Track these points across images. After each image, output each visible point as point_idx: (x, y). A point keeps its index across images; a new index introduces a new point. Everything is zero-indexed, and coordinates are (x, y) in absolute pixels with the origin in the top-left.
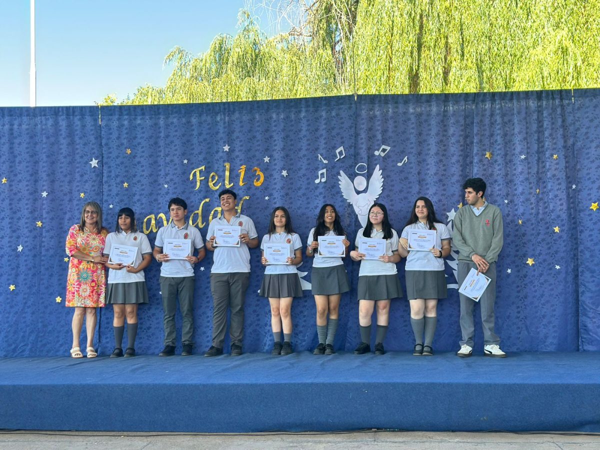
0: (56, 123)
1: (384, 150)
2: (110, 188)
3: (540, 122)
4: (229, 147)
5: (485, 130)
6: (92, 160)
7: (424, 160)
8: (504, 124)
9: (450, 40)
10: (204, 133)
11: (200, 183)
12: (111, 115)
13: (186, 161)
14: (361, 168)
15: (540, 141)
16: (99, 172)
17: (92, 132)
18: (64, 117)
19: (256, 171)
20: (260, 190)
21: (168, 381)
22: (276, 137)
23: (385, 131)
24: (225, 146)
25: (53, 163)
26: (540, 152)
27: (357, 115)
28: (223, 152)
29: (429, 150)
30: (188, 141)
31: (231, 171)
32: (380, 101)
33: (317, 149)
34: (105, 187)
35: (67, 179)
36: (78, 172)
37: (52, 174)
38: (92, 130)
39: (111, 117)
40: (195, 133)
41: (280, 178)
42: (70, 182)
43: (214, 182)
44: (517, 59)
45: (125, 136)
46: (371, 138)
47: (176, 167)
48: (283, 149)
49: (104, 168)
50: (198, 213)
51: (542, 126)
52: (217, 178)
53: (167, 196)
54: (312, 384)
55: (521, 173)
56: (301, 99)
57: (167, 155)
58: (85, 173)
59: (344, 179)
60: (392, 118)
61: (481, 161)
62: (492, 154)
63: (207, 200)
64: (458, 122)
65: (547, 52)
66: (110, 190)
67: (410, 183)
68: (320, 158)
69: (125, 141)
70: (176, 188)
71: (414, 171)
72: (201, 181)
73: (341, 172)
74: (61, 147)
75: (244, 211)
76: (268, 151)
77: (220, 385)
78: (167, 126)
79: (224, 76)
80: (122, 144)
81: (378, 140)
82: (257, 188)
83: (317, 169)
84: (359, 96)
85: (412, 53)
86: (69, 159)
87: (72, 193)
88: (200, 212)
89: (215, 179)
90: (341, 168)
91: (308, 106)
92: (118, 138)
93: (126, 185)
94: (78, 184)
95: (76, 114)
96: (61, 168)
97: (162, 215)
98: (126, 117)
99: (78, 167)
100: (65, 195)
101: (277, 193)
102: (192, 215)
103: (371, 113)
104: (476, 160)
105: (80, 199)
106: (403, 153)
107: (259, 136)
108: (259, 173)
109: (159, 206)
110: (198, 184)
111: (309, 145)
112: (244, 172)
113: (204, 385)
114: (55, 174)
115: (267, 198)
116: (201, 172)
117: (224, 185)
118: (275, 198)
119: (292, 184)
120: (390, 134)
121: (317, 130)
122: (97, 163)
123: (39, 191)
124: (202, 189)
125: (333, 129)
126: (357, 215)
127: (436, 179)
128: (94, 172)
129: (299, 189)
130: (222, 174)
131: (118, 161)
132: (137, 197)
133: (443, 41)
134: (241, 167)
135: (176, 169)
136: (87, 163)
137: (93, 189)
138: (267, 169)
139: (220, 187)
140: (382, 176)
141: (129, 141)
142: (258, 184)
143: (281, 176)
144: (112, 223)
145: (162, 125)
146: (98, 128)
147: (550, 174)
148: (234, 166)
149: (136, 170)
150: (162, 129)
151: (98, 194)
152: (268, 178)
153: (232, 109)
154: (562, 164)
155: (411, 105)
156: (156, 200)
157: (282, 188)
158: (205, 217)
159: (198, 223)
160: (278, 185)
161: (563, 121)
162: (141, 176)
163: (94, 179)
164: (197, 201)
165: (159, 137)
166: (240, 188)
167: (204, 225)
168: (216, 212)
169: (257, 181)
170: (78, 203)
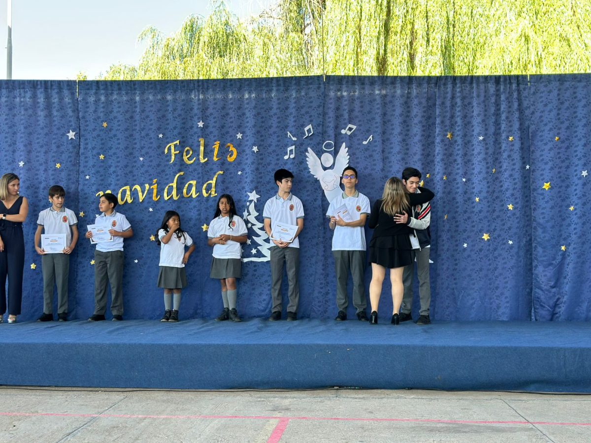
0: (34, 96)
1: (350, 129)
2: (87, 159)
3: (497, 105)
4: (203, 123)
5: (446, 112)
6: (69, 132)
7: (388, 139)
8: (464, 106)
10: (179, 109)
11: (175, 157)
12: (88, 89)
13: (161, 136)
14: (328, 146)
15: (497, 124)
16: (76, 145)
17: (70, 105)
18: (42, 90)
19: (229, 146)
20: (233, 165)
21: (144, 342)
22: (248, 114)
23: (351, 111)
24: (199, 122)
25: (30, 134)
26: (497, 134)
27: (325, 95)
28: (198, 127)
29: (393, 129)
30: (164, 116)
31: (205, 146)
32: (347, 82)
33: (287, 127)
34: (82, 158)
35: (43, 150)
36: (55, 143)
37: (29, 145)
38: (69, 103)
39: (88, 91)
40: (170, 109)
41: (251, 153)
42: (46, 152)
43: (188, 156)
44: (479, 47)
45: (102, 110)
46: (338, 117)
47: (151, 141)
48: (254, 126)
49: (81, 140)
50: (172, 186)
51: (499, 109)
52: (191, 153)
53: (142, 169)
54: (279, 345)
55: (479, 153)
56: (273, 78)
57: (143, 129)
58: (61, 145)
59: (311, 156)
60: (358, 98)
61: (442, 141)
62: (452, 135)
63: (182, 173)
64: (420, 103)
66: (86, 162)
67: (374, 160)
68: (290, 136)
69: (102, 115)
70: (151, 161)
71: (379, 149)
72: (175, 154)
73: (309, 149)
74: (39, 118)
75: (218, 185)
76: (240, 128)
77: (193, 345)
78: (143, 101)
79: (196, 55)
80: (99, 118)
81: (345, 119)
82: (230, 163)
83: (287, 146)
84: (328, 77)
85: (378, 38)
86: (46, 130)
87: (47, 163)
88: (174, 185)
89: (189, 153)
90: (308, 145)
91: (278, 85)
92: (95, 111)
93: (102, 157)
94: (54, 154)
95: (54, 87)
96: (38, 138)
97: (138, 187)
98: (103, 92)
99: (54, 139)
100: (41, 165)
101: (248, 168)
102: (167, 187)
103: (339, 93)
104: (438, 140)
105: (56, 169)
106: (368, 132)
107: (232, 113)
108: (232, 148)
109: (134, 178)
110: (173, 157)
111: (279, 122)
112: (218, 147)
114: (31, 145)
115: (240, 173)
116: (175, 146)
117: (199, 159)
118: (246, 173)
119: (262, 159)
120: (356, 113)
121: (287, 108)
122: (74, 136)
123: (17, 161)
124: (177, 163)
125: (302, 107)
126: (323, 190)
127: (399, 157)
128: (71, 143)
129: (269, 164)
130: (196, 148)
131: (95, 134)
132: (112, 169)
133: (410, 26)
134: (215, 143)
135: (151, 143)
136: (64, 134)
137: (70, 159)
138: (239, 145)
139: (195, 161)
140: (347, 154)
141: (105, 115)
142: (231, 159)
143: (252, 152)
144: (89, 193)
145: (138, 98)
146: (75, 102)
147: (505, 155)
148: (209, 142)
149: (112, 143)
150: (138, 104)
151: (74, 165)
152: (241, 154)
153: (206, 86)
154: (517, 146)
155: (377, 87)
156: (131, 172)
157: (253, 163)
158: (179, 190)
159: (172, 195)
160: (249, 160)
161: (519, 105)
162: (116, 149)
163: (71, 150)
164: (172, 174)
165: (135, 112)
166: (214, 163)
167: (178, 197)
168: (190, 186)
169: (230, 156)
170: (53, 172)
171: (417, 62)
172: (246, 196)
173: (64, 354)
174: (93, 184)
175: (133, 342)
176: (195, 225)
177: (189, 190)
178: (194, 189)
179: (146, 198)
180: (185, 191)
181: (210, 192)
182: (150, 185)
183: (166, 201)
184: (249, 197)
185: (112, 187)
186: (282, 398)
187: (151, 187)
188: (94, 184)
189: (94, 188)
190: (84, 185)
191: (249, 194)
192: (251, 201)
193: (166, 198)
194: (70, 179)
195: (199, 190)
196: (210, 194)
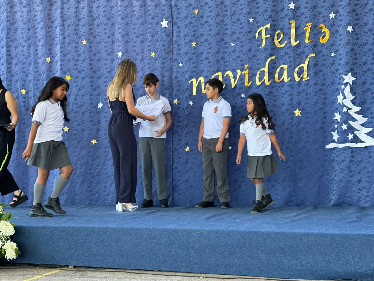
2: (180, 47)
4: (294, 5)
6: (162, 21)
11: (266, 41)
13: (251, 20)
16: (169, 33)
19: (321, 27)
20: (326, 47)
24: (290, 4)
25: (127, 24)
28: (289, 9)
31: (297, 28)
34: (175, 45)
35: (139, 40)
36: (150, 32)
37: (126, 35)
41: (345, 34)
42: (142, 42)
43: (279, 40)
47: (242, 25)
48: (349, 4)
49: (174, 28)
50: (264, 71)
52: (282, 36)
53: (233, 55)
57: (234, 14)
58: (156, 34)
63: (273, 58)
66: (179, 50)
69: (192, 2)
70: (242, 46)
72: (266, 39)
74: (134, 9)
75: (310, 68)
76: (333, 7)
77: (291, 234)
80: (190, 5)
82: (323, 45)
86: (141, 20)
87: (143, 53)
88: (266, 69)
89: (280, 37)
93: (194, 44)
94: (149, 44)
96: (134, 29)
97: (229, 73)
99: (149, 28)
100: (138, 54)
101: (342, 49)
102: (259, 72)
105: (151, 58)
108: (324, 29)
109: (226, 64)
110: (264, 41)
112: (309, 30)
114: (128, 35)
116: (266, 30)
117: (290, 43)
118: (340, 55)
119: (357, 39)
122: (168, 24)
123: (115, 51)
124: (268, 47)
128: (165, 32)
129: (365, 44)
130: (287, 31)
131: (187, 21)
132: (204, 56)
134: (307, 25)
135: (242, 28)
136: (157, 24)
137: (164, 48)
138: (332, 26)
139: (286, 44)
141: (197, 2)
142: (323, 41)
143: (346, 32)
144: (182, 81)
148: (300, 24)
149: (203, 29)
151: (168, 53)
152: (334, 34)
156: (223, 58)
157: (348, 44)
158: (271, 74)
159: (264, 80)
160: (343, 41)
162: (208, 35)
163: (165, 39)
164: (263, 58)
166: (306, 46)
167: (270, 82)
168: (282, 70)
169: (323, 37)
170: (149, 61)
172: (340, 79)
173: (166, 240)
174: (186, 72)
176: (287, 110)
177: (281, 75)
178: (285, 74)
179: (238, 84)
180: (276, 75)
181: (301, 76)
182: (242, 70)
183: (257, 86)
184: (344, 79)
185: (205, 73)
187: (243, 73)
189: (187, 75)
190: (178, 72)
191: (344, 76)
192: (346, 84)
193: (258, 83)
194: (164, 68)
195: (290, 75)
196: (302, 78)
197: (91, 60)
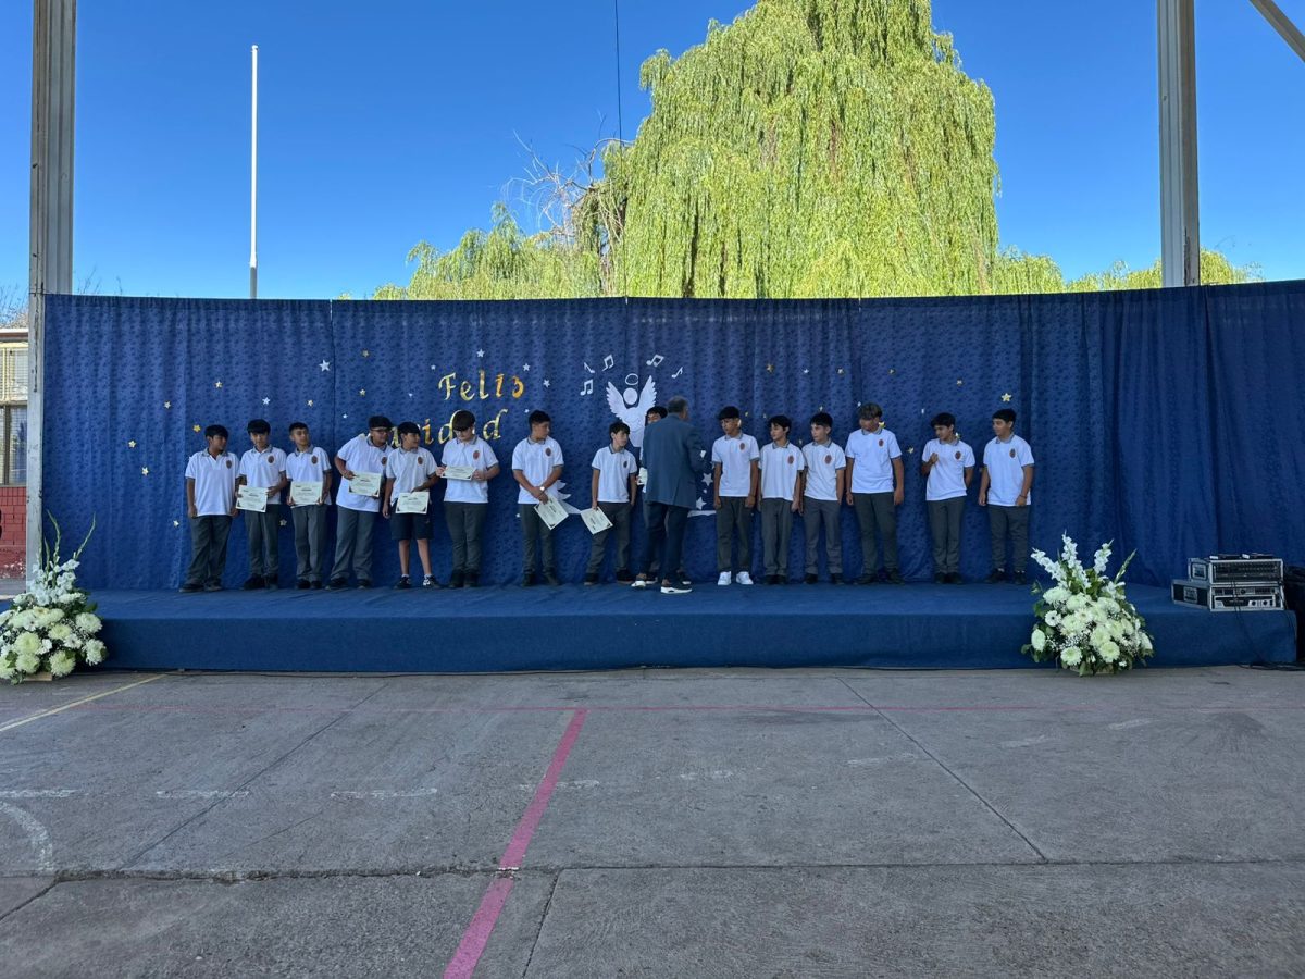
0: (279, 320)
2: (344, 395)
3: (825, 332)
4: (484, 353)
5: (767, 340)
6: (322, 363)
7: (700, 372)
8: (787, 335)
9: (727, 247)
10: (455, 335)
11: (451, 392)
12: (345, 311)
13: (433, 367)
14: (632, 379)
15: (824, 354)
16: (330, 377)
17: (322, 330)
18: (289, 312)
19: (514, 380)
20: (519, 401)
22: (537, 342)
23: (658, 340)
24: (479, 351)
25: (276, 365)
26: (824, 367)
27: (628, 321)
28: (477, 357)
29: (706, 360)
30: (436, 344)
31: (486, 380)
32: (653, 306)
33: (583, 357)
34: (338, 393)
35: (292, 384)
36: (306, 376)
37: (274, 378)
38: (321, 328)
39: (344, 313)
40: (444, 335)
41: (541, 388)
42: (296, 387)
43: (467, 391)
44: (798, 270)
45: (361, 335)
46: (643, 346)
47: (422, 373)
48: (544, 356)
49: (337, 372)
51: (827, 338)
52: (470, 387)
53: (412, 406)
54: (575, 616)
55: (804, 389)
56: (565, 300)
57: (412, 359)
58: (313, 378)
59: (612, 392)
60: (666, 324)
61: (762, 374)
62: (774, 367)
64: (737, 330)
65: (830, 263)
66: (344, 398)
68: (587, 368)
69: (361, 342)
70: (422, 397)
71: (690, 383)
72: (451, 389)
73: (610, 383)
74: (286, 346)
75: (502, 425)
76: (527, 358)
78: (411, 327)
79: (476, 276)
80: (359, 345)
81: (651, 349)
82: (516, 399)
83: (584, 379)
84: (631, 299)
85: (685, 259)
86: (294, 361)
87: (298, 400)
89: (468, 388)
90: (610, 379)
91: (572, 308)
92: (353, 338)
93: (363, 392)
94: (305, 390)
95: (303, 308)
96: (286, 370)
98: (362, 313)
99: (305, 371)
100: (291, 402)
102: (442, 428)
103: (644, 321)
104: (757, 372)
105: (308, 407)
106: (677, 364)
107: (517, 340)
108: (517, 382)
110: (448, 394)
111: (574, 352)
112: (501, 381)
113: (452, 619)
114: (278, 378)
116: (451, 379)
117: (479, 395)
119: (555, 395)
120: (665, 342)
121: (583, 336)
122: (328, 367)
123: (260, 397)
124: (453, 399)
125: (602, 334)
127: (713, 393)
128: (325, 376)
129: (563, 401)
130: (475, 382)
131: (353, 365)
133: (720, 246)
134: (498, 376)
135: (422, 376)
136: (315, 366)
137: (324, 395)
138: (526, 378)
139: (474, 397)
140: (654, 389)
141: (366, 342)
142: (516, 395)
145: (405, 324)
146: (328, 326)
147: (834, 390)
148: (490, 375)
149: (375, 376)
150: (405, 330)
151: (328, 402)
152: (528, 388)
153: (486, 309)
154: (848, 380)
155: (687, 311)
156: (399, 410)
157: (544, 400)
160: (539, 396)
161: (849, 333)
162: (381, 382)
163: (325, 384)
165: (402, 338)
166: (497, 400)
169: (516, 391)
170: (305, 411)
171: (727, 287)
175: (396, 616)
181: (492, 433)
186: (578, 681)
188: (353, 425)
190: (341, 425)
194: (324, 419)
196: (493, 436)
197: (228, 407)
